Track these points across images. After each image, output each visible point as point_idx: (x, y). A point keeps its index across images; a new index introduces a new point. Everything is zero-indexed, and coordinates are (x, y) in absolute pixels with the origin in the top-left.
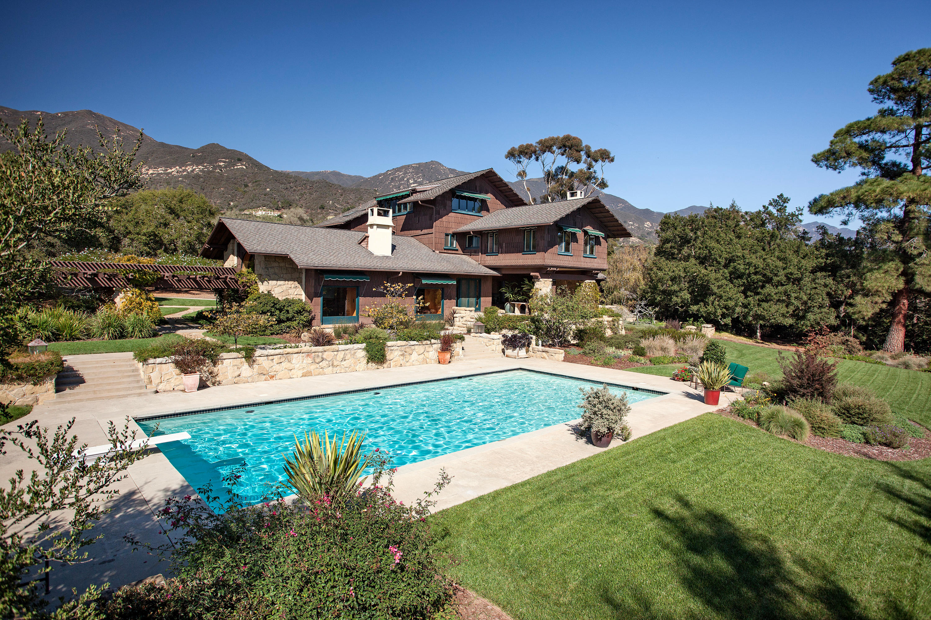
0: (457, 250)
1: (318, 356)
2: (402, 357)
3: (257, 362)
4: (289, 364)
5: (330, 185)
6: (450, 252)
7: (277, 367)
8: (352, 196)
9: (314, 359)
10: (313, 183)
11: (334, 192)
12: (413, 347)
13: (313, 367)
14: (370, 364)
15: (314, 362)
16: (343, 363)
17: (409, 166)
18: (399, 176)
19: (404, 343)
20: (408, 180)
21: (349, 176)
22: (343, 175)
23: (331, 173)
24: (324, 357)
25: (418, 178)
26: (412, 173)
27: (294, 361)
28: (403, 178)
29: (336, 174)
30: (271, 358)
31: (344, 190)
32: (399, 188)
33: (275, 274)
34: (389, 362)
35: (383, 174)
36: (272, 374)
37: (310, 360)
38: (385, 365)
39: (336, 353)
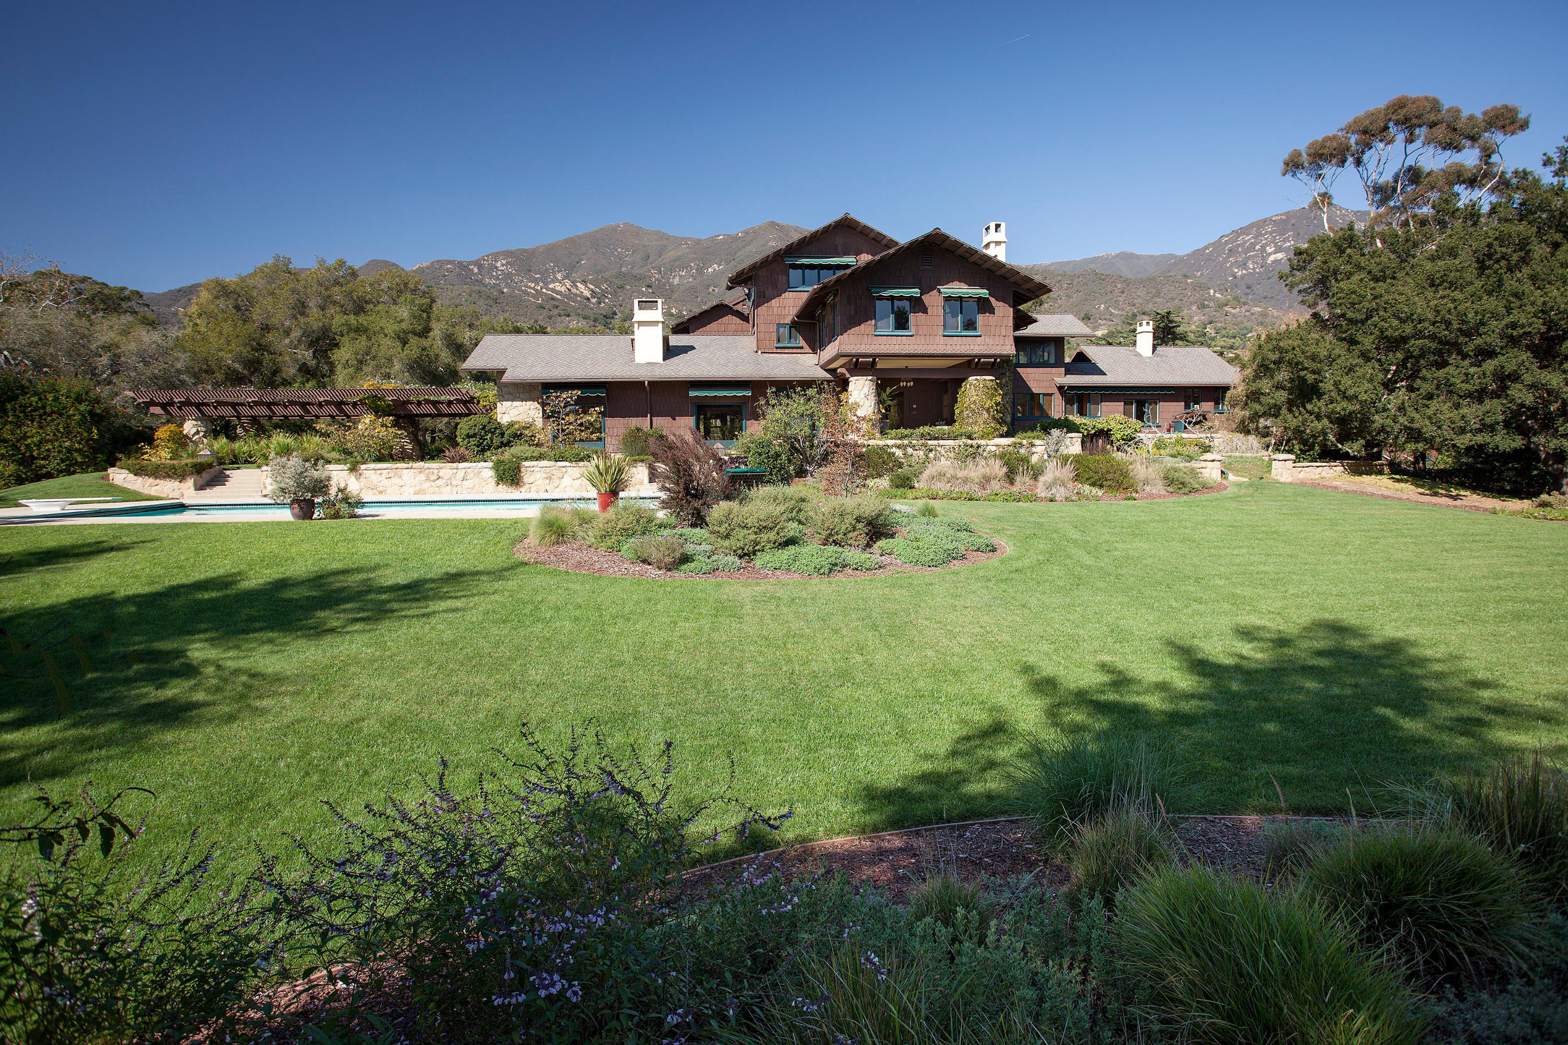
0: (802, 348)
1: (433, 473)
2: (548, 481)
3: (363, 476)
4: (399, 480)
5: (1101, 278)
6: (787, 351)
7: (386, 482)
8: (1142, 292)
9: (427, 475)
10: (1072, 277)
11: (1109, 288)
12: (564, 470)
13: (428, 484)
14: (500, 486)
15: (428, 479)
16: (465, 482)
17: (1265, 221)
18: (1245, 242)
19: (552, 463)
20: (1263, 248)
21: (1151, 257)
22: (1139, 257)
23: (1118, 255)
24: (440, 474)
25: (1285, 241)
26: (1271, 233)
27: (405, 477)
28: (1253, 246)
29: (1127, 257)
30: (379, 472)
31: (1127, 282)
32: (1244, 265)
33: (510, 393)
34: (528, 486)
35: (1213, 244)
36: (381, 489)
37: (423, 477)
38: (522, 489)
39: (455, 471)
